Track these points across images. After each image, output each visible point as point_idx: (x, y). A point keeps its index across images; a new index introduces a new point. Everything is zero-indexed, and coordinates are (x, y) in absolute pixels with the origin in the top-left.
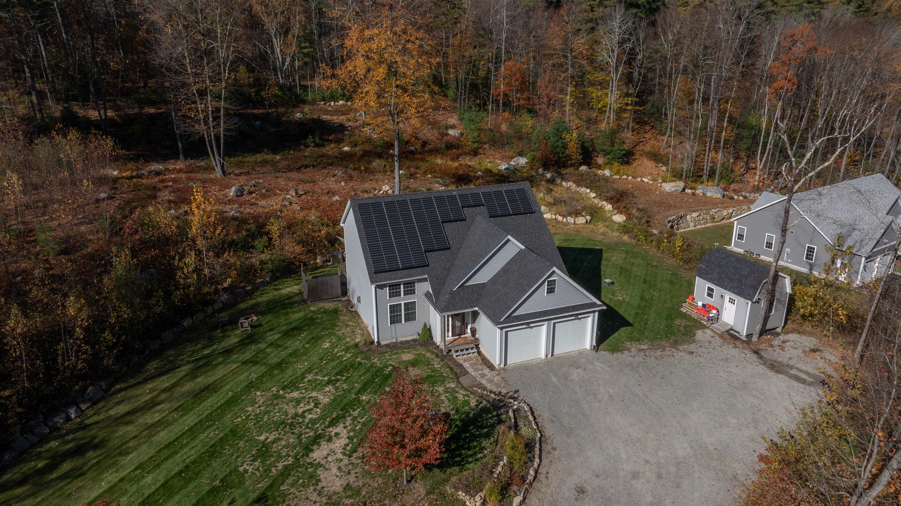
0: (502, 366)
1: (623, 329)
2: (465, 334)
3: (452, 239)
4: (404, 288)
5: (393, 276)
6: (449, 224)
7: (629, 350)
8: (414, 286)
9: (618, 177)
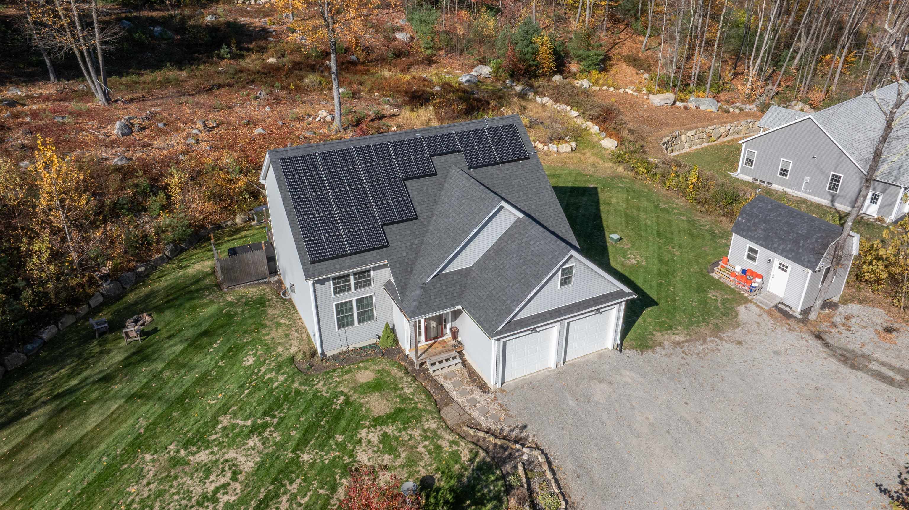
0: (499, 385)
1: (647, 311)
2: (443, 335)
3: (420, 204)
4: (355, 279)
5: (337, 266)
6: (413, 182)
7: (660, 344)
8: (369, 276)
9: (598, 88)
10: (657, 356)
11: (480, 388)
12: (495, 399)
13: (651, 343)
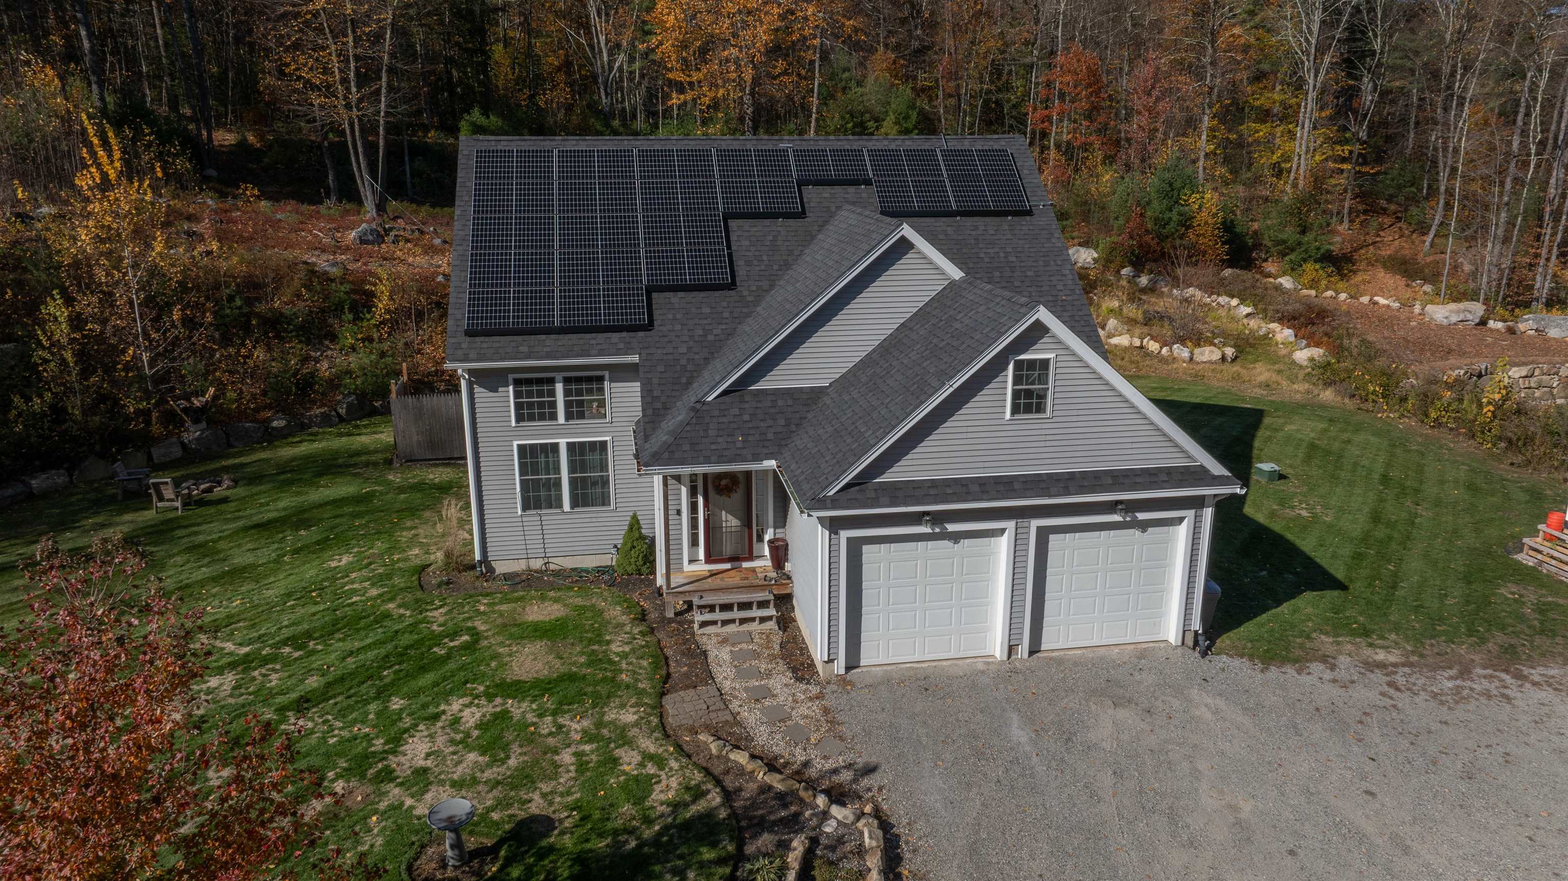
0: (839, 667)
2: (751, 558)
3: (748, 263)
4: (567, 393)
5: (524, 349)
6: (746, 224)
8: (601, 390)
9: (1313, 293)
10: (1304, 679)
11: (794, 670)
12: (820, 696)
13: (1298, 652)
